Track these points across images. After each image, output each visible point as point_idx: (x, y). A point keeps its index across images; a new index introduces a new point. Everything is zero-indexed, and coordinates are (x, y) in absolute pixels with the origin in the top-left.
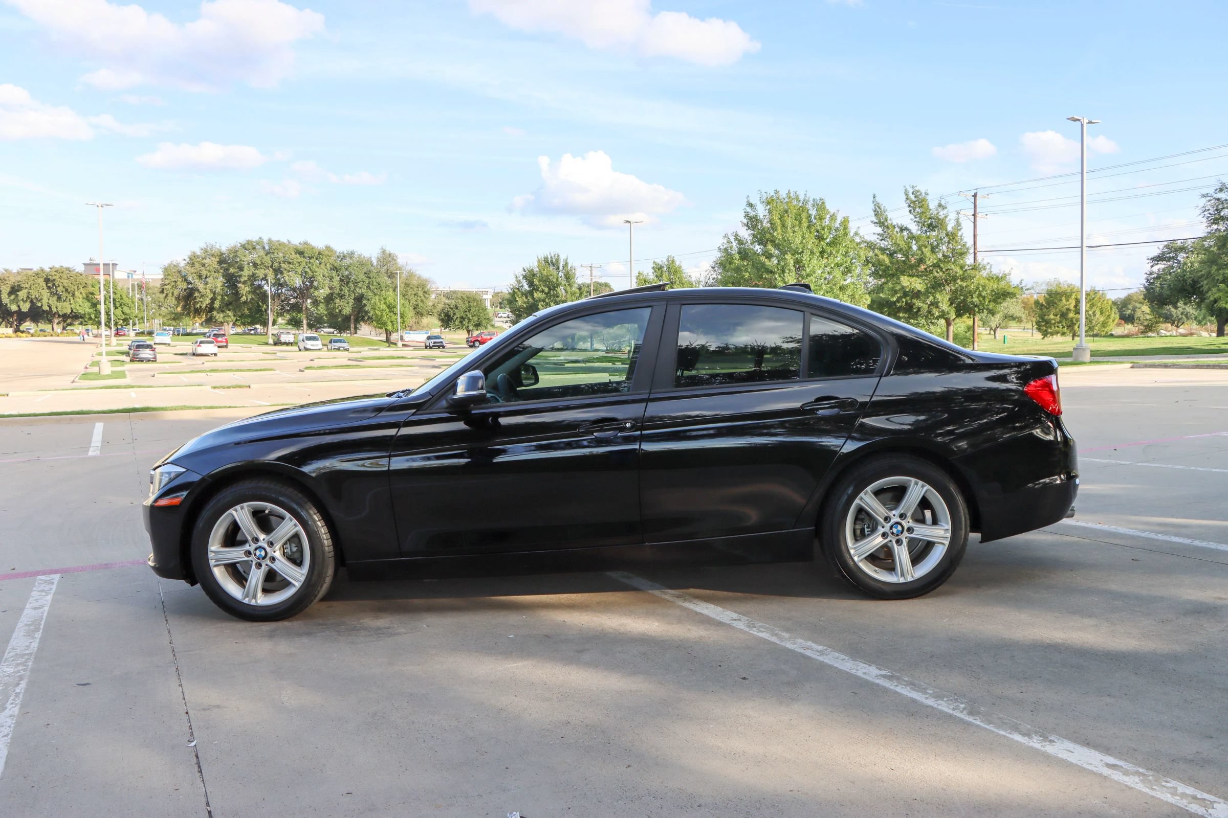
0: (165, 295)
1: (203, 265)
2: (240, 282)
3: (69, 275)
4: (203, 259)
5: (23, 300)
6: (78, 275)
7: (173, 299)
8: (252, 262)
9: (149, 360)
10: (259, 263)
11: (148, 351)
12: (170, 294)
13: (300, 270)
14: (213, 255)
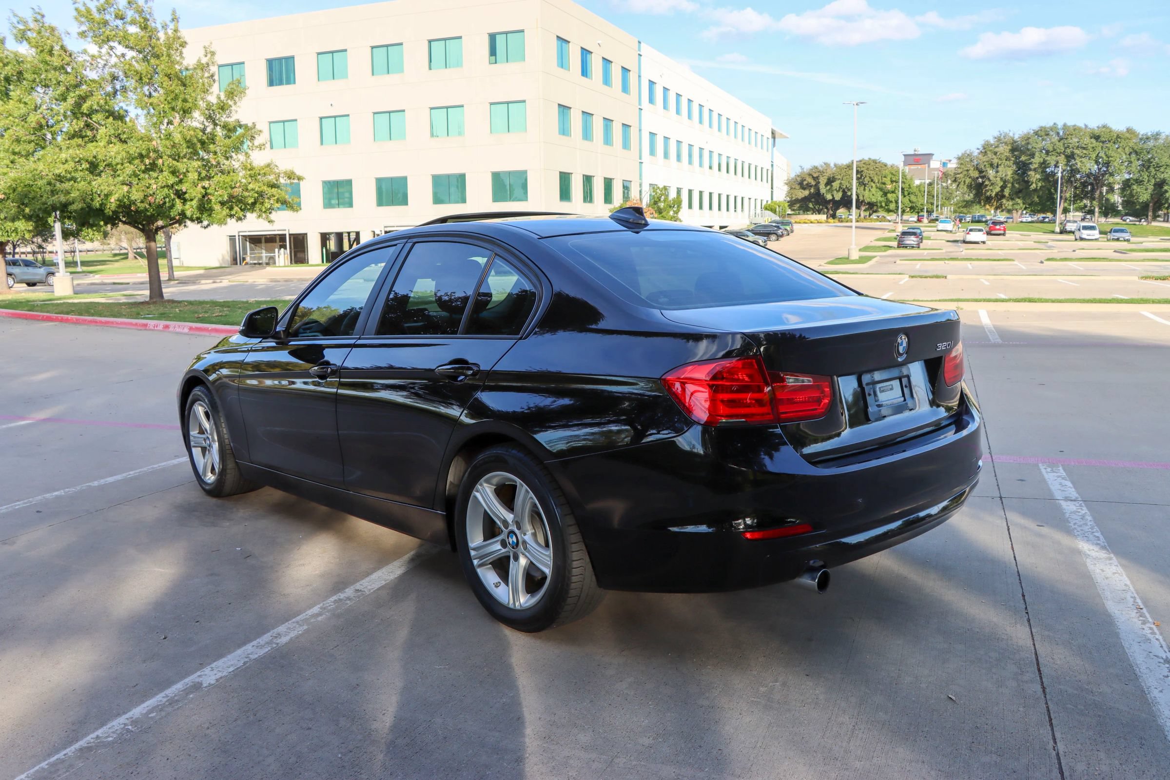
0: (957, 183)
1: (995, 153)
2: (1030, 170)
3: (875, 167)
4: (996, 147)
5: (836, 189)
6: (883, 166)
7: (965, 187)
8: (1044, 149)
9: (913, 247)
10: (1051, 149)
11: (913, 238)
12: (962, 183)
13: (1094, 156)
14: (1006, 143)
